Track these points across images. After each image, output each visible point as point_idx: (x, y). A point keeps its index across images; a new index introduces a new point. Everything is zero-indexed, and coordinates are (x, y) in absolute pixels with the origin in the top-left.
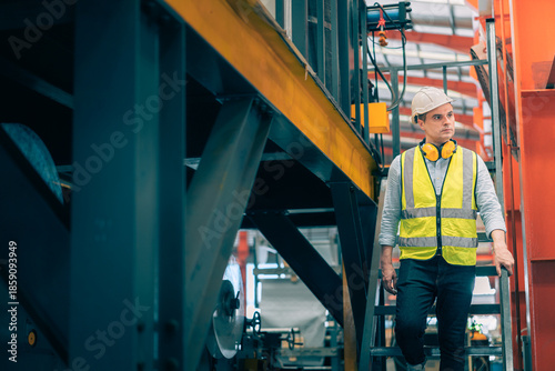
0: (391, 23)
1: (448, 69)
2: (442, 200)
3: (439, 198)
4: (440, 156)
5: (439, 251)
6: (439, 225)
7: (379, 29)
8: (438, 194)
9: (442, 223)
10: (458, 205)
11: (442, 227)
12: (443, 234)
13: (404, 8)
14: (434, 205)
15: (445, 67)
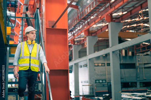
0: (13, 5)
1: (23, 19)
2: (31, 55)
3: (30, 54)
4: (32, 43)
5: (30, 67)
6: (30, 60)
7: (9, 7)
8: (30, 53)
9: (31, 60)
10: (35, 56)
11: (31, 61)
12: (31, 63)
13: (16, 2)
14: (29, 55)
15: (22, 18)
